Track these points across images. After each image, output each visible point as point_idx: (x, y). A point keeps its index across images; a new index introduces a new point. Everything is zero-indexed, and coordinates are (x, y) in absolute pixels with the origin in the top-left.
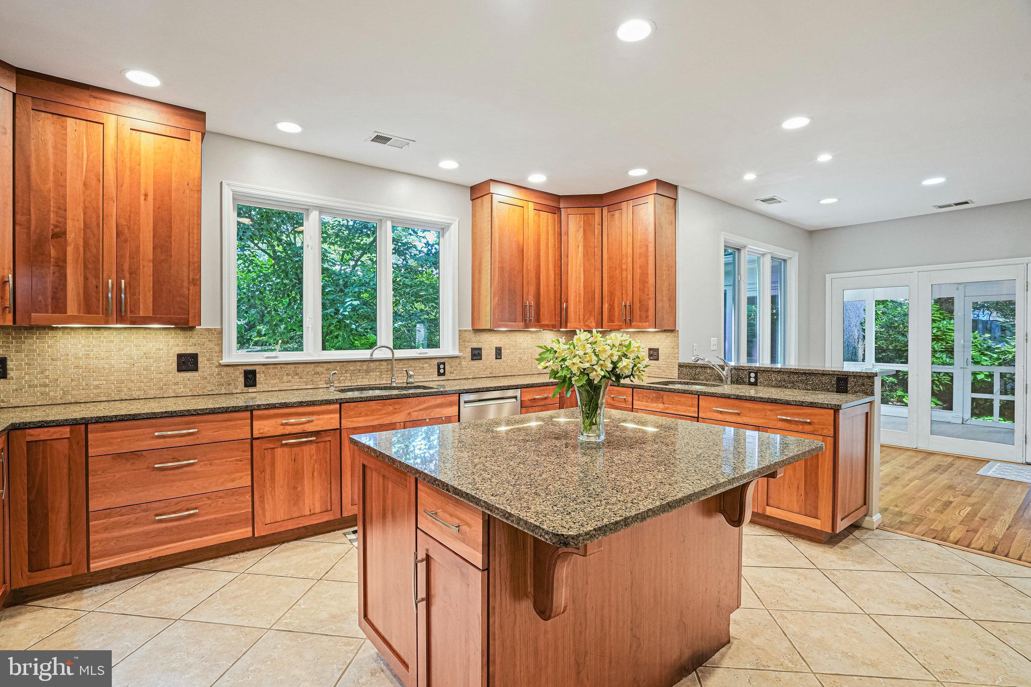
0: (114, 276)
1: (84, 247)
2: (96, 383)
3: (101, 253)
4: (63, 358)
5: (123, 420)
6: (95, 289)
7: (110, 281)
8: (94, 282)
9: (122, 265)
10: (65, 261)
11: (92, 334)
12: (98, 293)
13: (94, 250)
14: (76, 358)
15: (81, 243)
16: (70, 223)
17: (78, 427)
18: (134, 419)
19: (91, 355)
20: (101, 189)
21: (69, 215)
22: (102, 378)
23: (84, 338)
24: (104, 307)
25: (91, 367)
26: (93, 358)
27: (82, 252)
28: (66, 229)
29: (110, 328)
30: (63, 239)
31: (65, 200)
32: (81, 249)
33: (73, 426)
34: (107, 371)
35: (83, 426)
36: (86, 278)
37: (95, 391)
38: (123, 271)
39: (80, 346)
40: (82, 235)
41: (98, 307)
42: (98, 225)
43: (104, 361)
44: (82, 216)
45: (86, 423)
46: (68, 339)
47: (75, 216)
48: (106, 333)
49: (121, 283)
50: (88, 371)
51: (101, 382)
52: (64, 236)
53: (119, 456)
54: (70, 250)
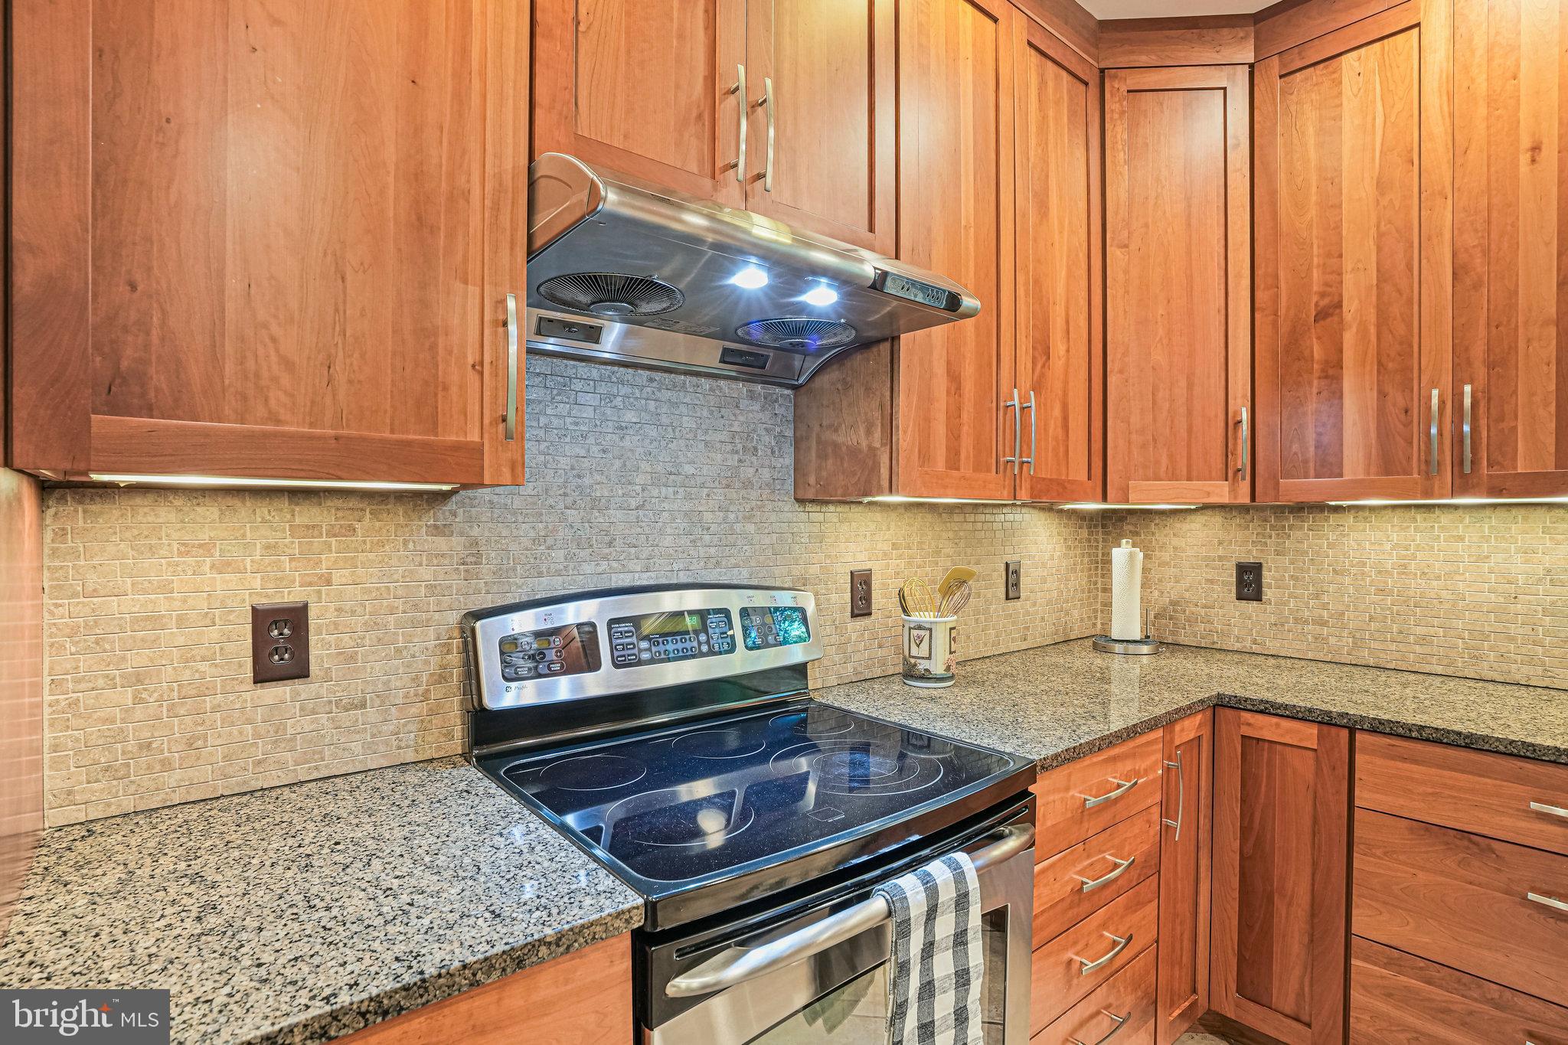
0: (1447, 379)
1: (1379, 326)
2: (1419, 630)
3: (1416, 330)
4: (1354, 570)
5: (1438, 742)
6: (1402, 416)
7: (1435, 393)
8: (1401, 402)
9: (1467, 349)
10: (1339, 365)
11: (1415, 520)
12: (1408, 424)
13: (1401, 329)
14: (1380, 572)
15: (1372, 317)
16: (1348, 279)
17: (1334, 730)
18: (1467, 747)
19: (1413, 565)
20: (1416, 179)
21: (1348, 264)
22: (1436, 622)
23: (1396, 529)
24: (1423, 458)
25: (1411, 593)
26: (1416, 574)
27: (1373, 338)
28: (1341, 295)
29: (1456, 507)
30: (1336, 318)
31: (1340, 234)
32: (1373, 330)
33: (1325, 728)
34: (1447, 606)
35: (1345, 733)
36: (1382, 395)
37: (1418, 649)
38: (1469, 363)
39: (1388, 547)
40: (1374, 299)
41: (1409, 459)
42: (1409, 267)
43: (1441, 583)
44: (1374, 258)
45: (1352, 727)
46: (1364, 530)
47: (1359, 261)
48: (1445, 518)
49: (1462, 394)
50: (1405, 601)
51: (1432, 631)
52: (1338, 311)
53: (1427, 829)
54: (1349, 338)
